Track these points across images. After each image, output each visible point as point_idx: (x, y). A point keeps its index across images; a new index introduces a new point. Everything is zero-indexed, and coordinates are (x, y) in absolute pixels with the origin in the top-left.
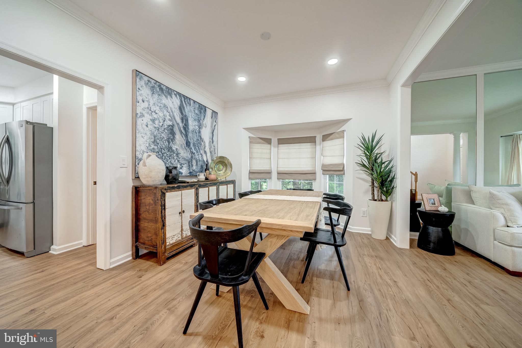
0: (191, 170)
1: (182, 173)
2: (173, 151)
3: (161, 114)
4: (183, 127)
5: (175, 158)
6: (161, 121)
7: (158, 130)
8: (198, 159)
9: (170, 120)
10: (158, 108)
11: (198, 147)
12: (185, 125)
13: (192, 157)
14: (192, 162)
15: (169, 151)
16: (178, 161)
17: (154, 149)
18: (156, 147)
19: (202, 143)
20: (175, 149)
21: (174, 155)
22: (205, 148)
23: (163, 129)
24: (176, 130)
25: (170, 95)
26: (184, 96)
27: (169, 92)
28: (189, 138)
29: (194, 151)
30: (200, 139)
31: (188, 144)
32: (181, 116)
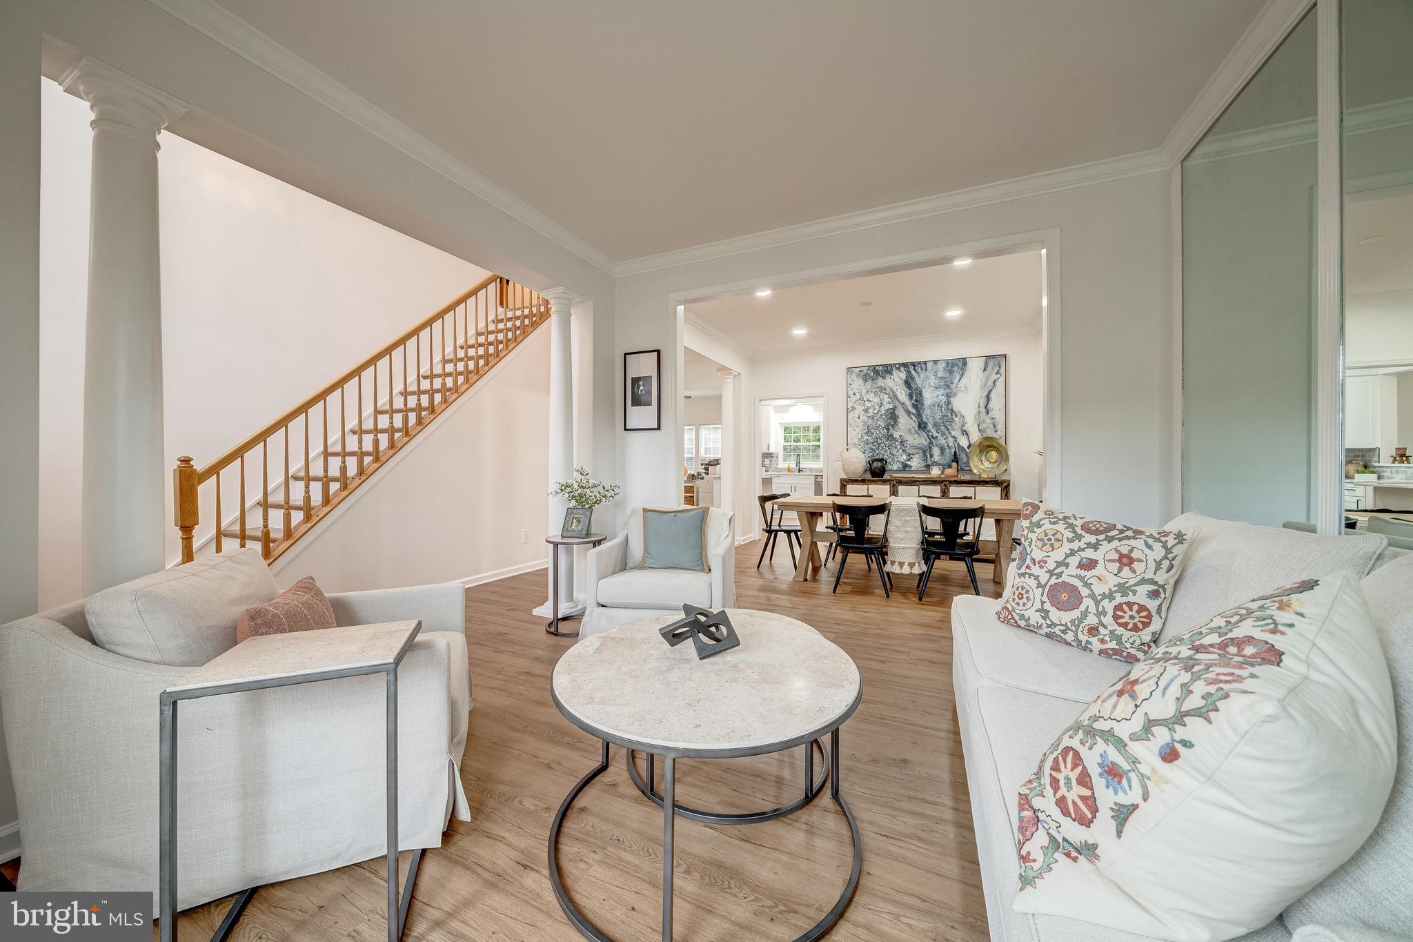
0: (930, 463)
1: (910, 467)
2: (895, 440)
3: (876, 400)
4: (913, 404)
5: (899, 447)
6: (876, 407)
7: (873, 418)
8: (946, 445)
9: (889, 403)
10: (872, 394)
11: (945, 427)
12: (916, 401)
13: (931, 443)
14: (930, 451)
15: (888, 440)
16: (904, 451)
17: (867, 440)
18: (870, 438)
19: (956, 419)
20: (898, 437)
21: (897, 443)
22: (963, 425)
23: (879, 416)
24: (900, 412)
25: (890, 373)
26: (913, 364)
27: (888, 369)
28: (924, 417)
29: (935, 434)
30: (950, 414)
31: (922, 426)
32: (908, 391)
